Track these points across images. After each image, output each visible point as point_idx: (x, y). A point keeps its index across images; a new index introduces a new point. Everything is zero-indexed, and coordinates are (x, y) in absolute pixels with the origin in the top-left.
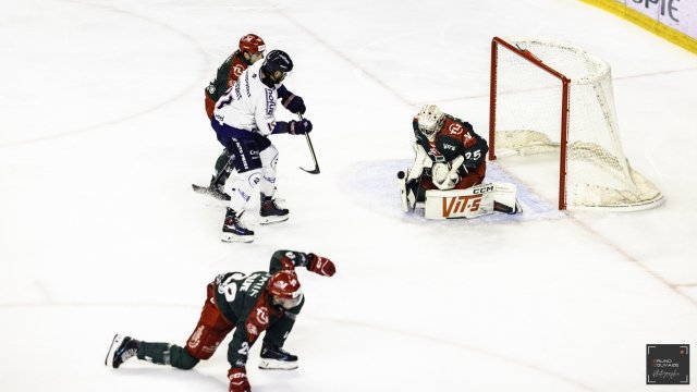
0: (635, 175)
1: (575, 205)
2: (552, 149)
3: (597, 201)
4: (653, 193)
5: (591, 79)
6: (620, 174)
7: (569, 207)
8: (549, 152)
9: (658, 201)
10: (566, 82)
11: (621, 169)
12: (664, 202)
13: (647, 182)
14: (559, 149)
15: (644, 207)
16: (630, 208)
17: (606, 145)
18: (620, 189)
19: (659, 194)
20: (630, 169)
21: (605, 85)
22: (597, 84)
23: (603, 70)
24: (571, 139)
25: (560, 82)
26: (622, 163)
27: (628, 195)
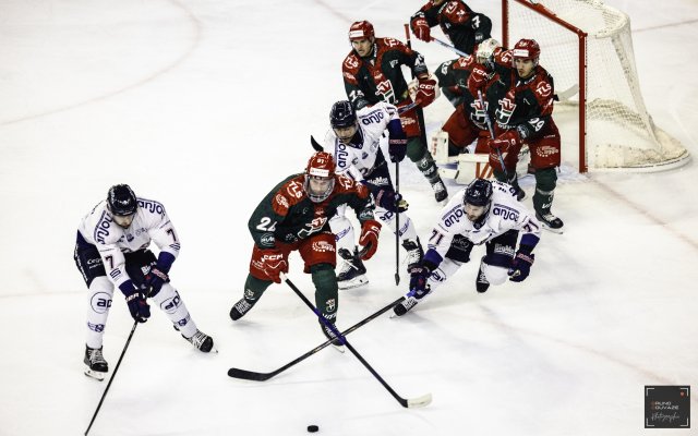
0: (659, 133)
1: (597, 167)
2: (570, 108)
3: (620, 161)
4: (680, 151)
5: (609, 32)
6: (644, 132)
7: (591, 169)
8: (566, 112)
9: (684, 160)
10: (582, 36)
11: (645, 127)
12: (691, 160)
13: (672, 139)
14: (577, 109)
15: (671, 166)
16: (655, 168)
17: (628, 102)
18: (644, 148)
19: (685, 152)
20: (653, 127)
21: (624, 38)
22: (615, 38)
23: (620, 23)
24: (590, 97)
25: (576, 37)
26: (645, 120)
27: (652, 154)
